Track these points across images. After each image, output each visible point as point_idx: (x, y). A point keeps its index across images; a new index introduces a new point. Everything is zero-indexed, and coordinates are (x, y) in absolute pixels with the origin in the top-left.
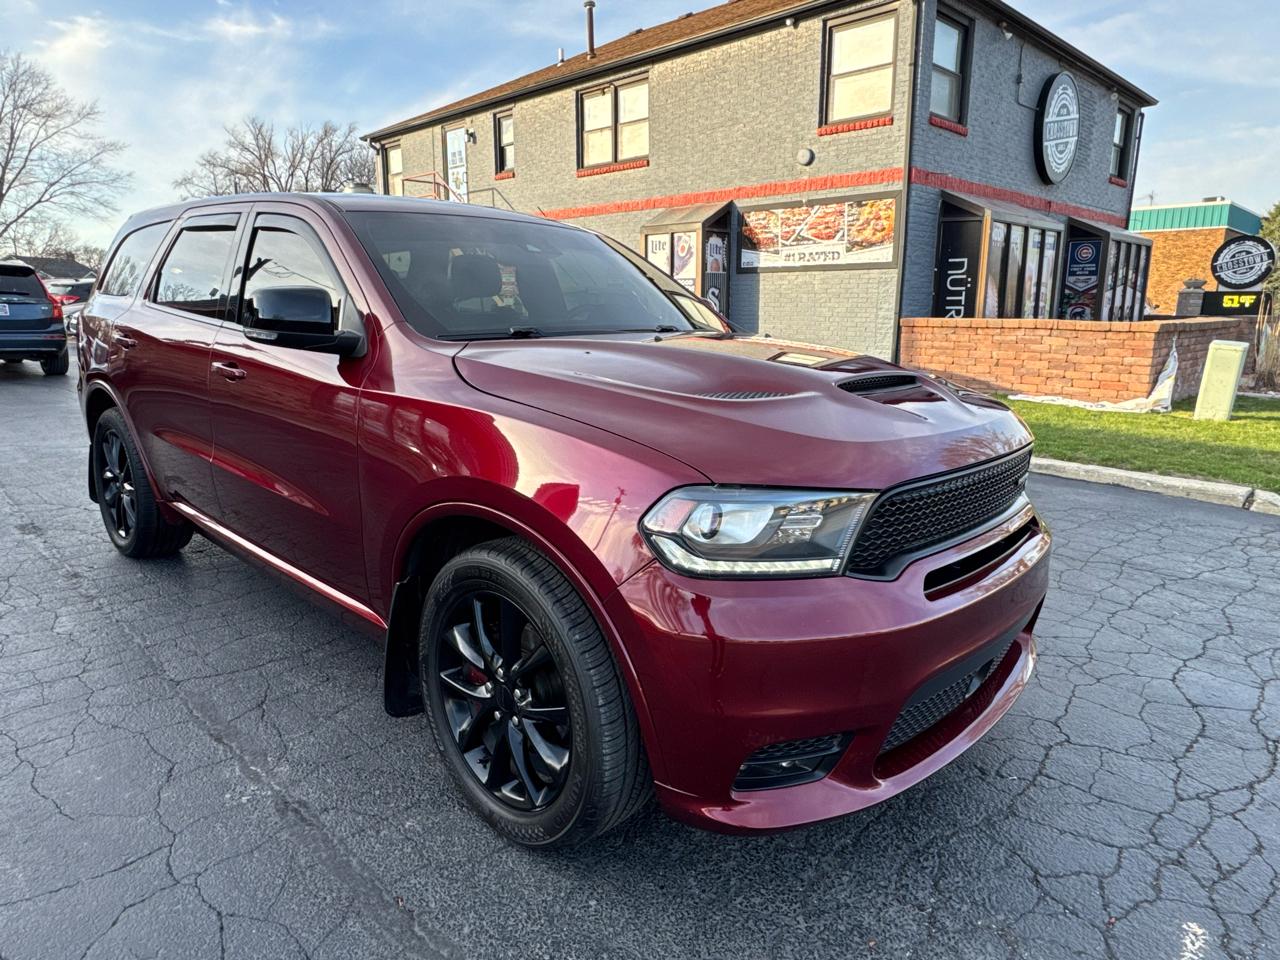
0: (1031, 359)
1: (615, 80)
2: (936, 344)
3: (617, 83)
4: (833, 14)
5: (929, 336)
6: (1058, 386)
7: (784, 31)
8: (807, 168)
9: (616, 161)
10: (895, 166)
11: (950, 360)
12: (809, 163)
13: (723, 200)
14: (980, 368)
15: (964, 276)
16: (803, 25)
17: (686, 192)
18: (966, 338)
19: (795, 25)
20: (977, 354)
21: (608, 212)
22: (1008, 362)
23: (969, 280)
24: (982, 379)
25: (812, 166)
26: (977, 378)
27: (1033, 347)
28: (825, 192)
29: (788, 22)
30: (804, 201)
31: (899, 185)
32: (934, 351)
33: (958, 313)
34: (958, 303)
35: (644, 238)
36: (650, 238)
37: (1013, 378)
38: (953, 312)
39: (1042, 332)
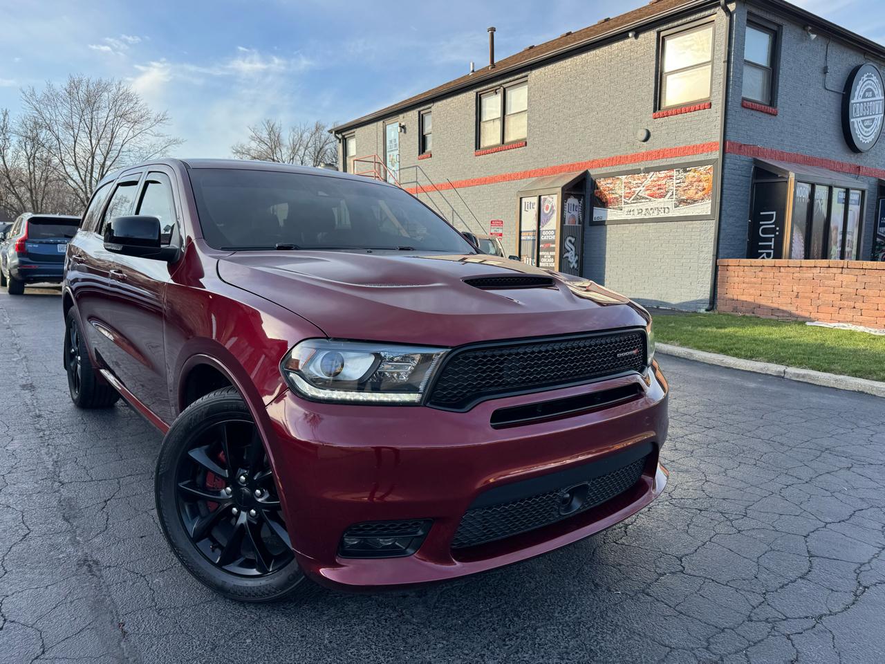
0: (825, 292)
1: (504, 84)
2: (747, 280)
3: (505, 86)
4: (665, 27)
5: (741, 274)
6: (849, 314)
7: (627, 41)
8: (645, 143)
9: (503, 143)
10: (713, 140)
11: (759, 293)
12: (646, 140)
13: (580, 170)
14: (782, 300)
15: (774, 226)
16: (641, 36)
17: (553, 165)
18: (771, 275)
19: (636, 36)
20: (781, 288)
21: (496, 181)
22: (806, 295)
23: (778, 229)
24: (785, 308)
25: (648, 142)
26: (781, 308)
27: (827, 282)
28: (658, 161)
29: (630, 35)
30: (642, 169)
31: (716, 155)
32: (745, 285)
33: (768, 255)
34: (769, 247)
35: (519, 200)
36: (524, 200)
37: (811, 308)
38: (765, 255)
39: (834, 270)
